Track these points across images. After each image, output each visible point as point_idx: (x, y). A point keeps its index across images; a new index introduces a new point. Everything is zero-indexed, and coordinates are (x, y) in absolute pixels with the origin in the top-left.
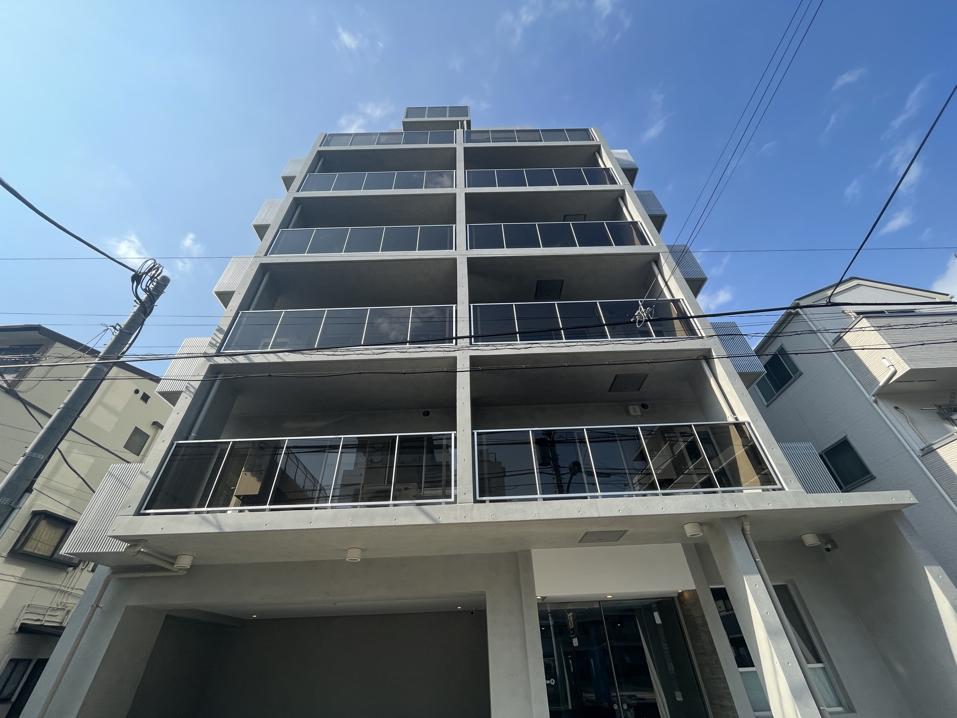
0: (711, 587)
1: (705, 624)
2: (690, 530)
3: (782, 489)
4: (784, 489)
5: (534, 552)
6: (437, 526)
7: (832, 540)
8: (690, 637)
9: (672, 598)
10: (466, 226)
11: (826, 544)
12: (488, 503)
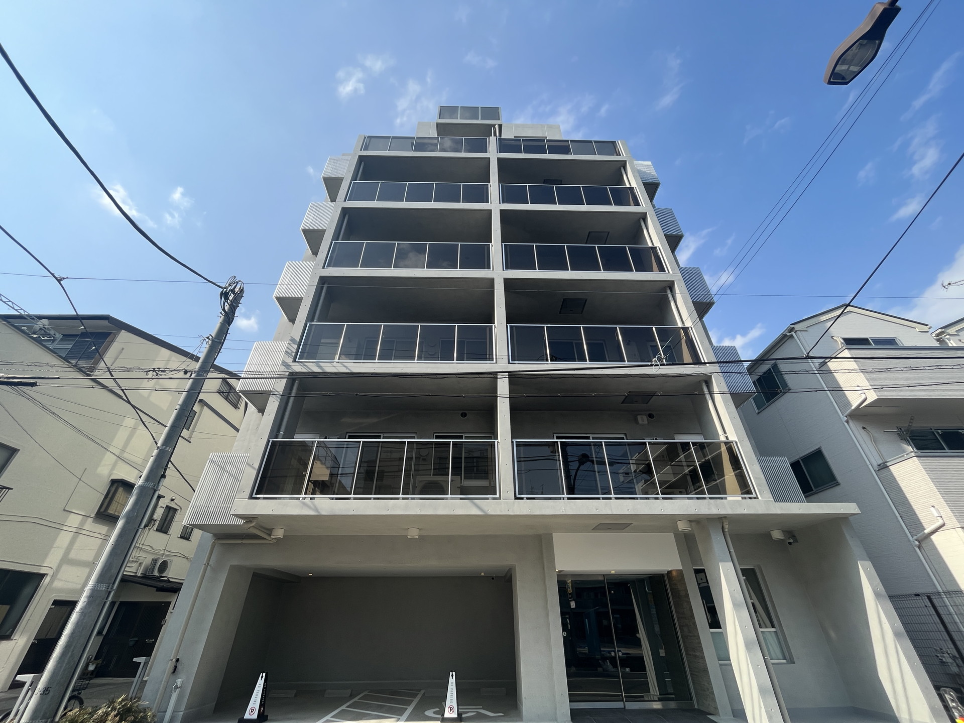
0: (694, 568)
1: (687, 596)
2: (682, 526)
3: (756, 498)
4: (758, 498)
5: (554, 535)
6: (487, 516)
7: (794, 536)
8: (675, 605)
9: (663, 575)
10: (502, 245)
11: (789, 538)
12: (525, 501)
